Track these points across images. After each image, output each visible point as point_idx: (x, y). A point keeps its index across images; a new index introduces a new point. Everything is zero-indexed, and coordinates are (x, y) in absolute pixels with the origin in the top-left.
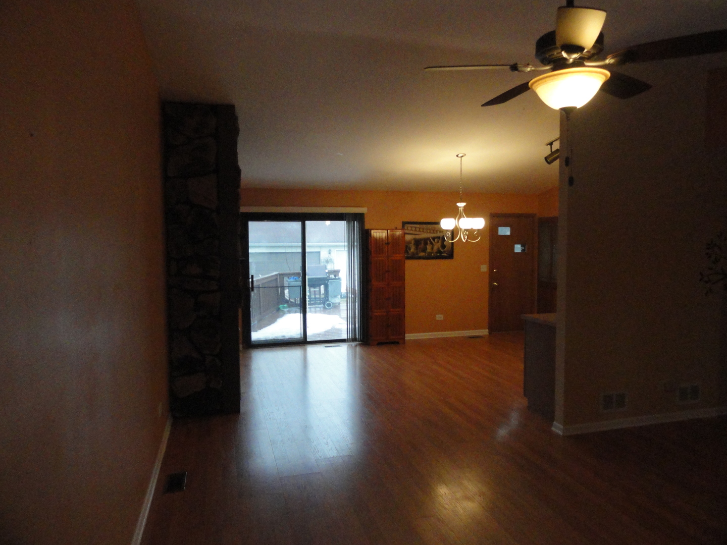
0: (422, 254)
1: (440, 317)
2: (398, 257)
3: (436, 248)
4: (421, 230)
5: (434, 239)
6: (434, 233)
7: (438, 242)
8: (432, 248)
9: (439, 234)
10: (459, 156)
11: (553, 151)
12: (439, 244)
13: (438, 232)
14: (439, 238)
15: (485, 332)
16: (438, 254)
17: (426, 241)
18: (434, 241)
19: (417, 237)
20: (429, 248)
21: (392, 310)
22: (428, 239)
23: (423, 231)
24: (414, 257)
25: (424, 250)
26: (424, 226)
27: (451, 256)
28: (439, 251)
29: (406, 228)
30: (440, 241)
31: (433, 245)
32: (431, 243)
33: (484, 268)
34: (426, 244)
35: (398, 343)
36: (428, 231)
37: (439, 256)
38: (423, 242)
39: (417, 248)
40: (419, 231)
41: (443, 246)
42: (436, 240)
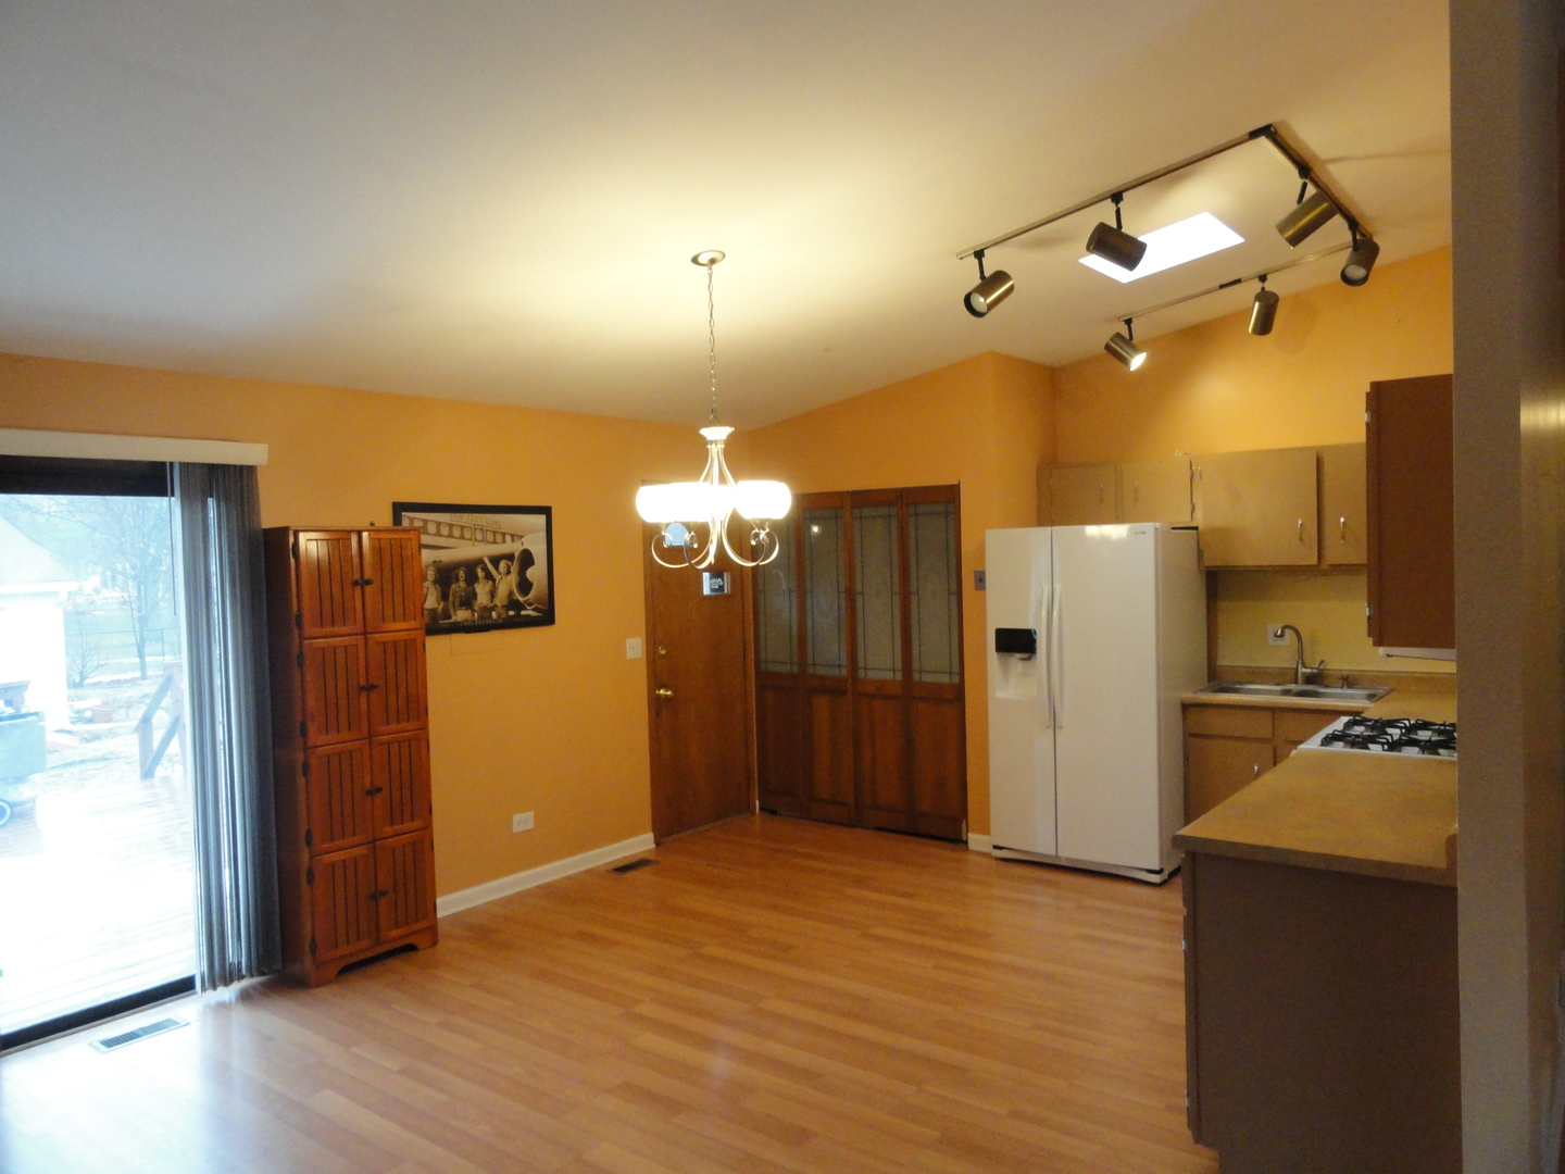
0: (461, 615)
1: (523, 821)
2: (399, 629)
3: (502, 591)
4: (457, 533)
5: (495, 561)
6: (495, 542)
7: (508, 572)
8: (493, 594)
9: (510, 547)
10: (701, 260)
11: (987, 274)
12: (513, 578)
13: (508, 538)
14: (510, 557)
15: (642, 843)
16: (511, 613)
17: (471, 568)
18: (496, 567)
19: (446, 556)
20: (482, 590)
21: (389, 830)
22: (480, 561)
23: (462, 537)
24: (438, 626)
25: (468, 601)
26: (466, 518)
27: (546, 617)
28: (513, 604)
29: (406, 523)
30: (515, 568)
31: (494, 580)
32: (489, 576)
33: (635, 648)
34: (472, 579)
35: (412, 948)
36: (479, 536)
37: (514, 618)
38: (462, 574)
39: (444, 597)
40: (451, 536)
41: (525, 586)
42: (503, 565)
